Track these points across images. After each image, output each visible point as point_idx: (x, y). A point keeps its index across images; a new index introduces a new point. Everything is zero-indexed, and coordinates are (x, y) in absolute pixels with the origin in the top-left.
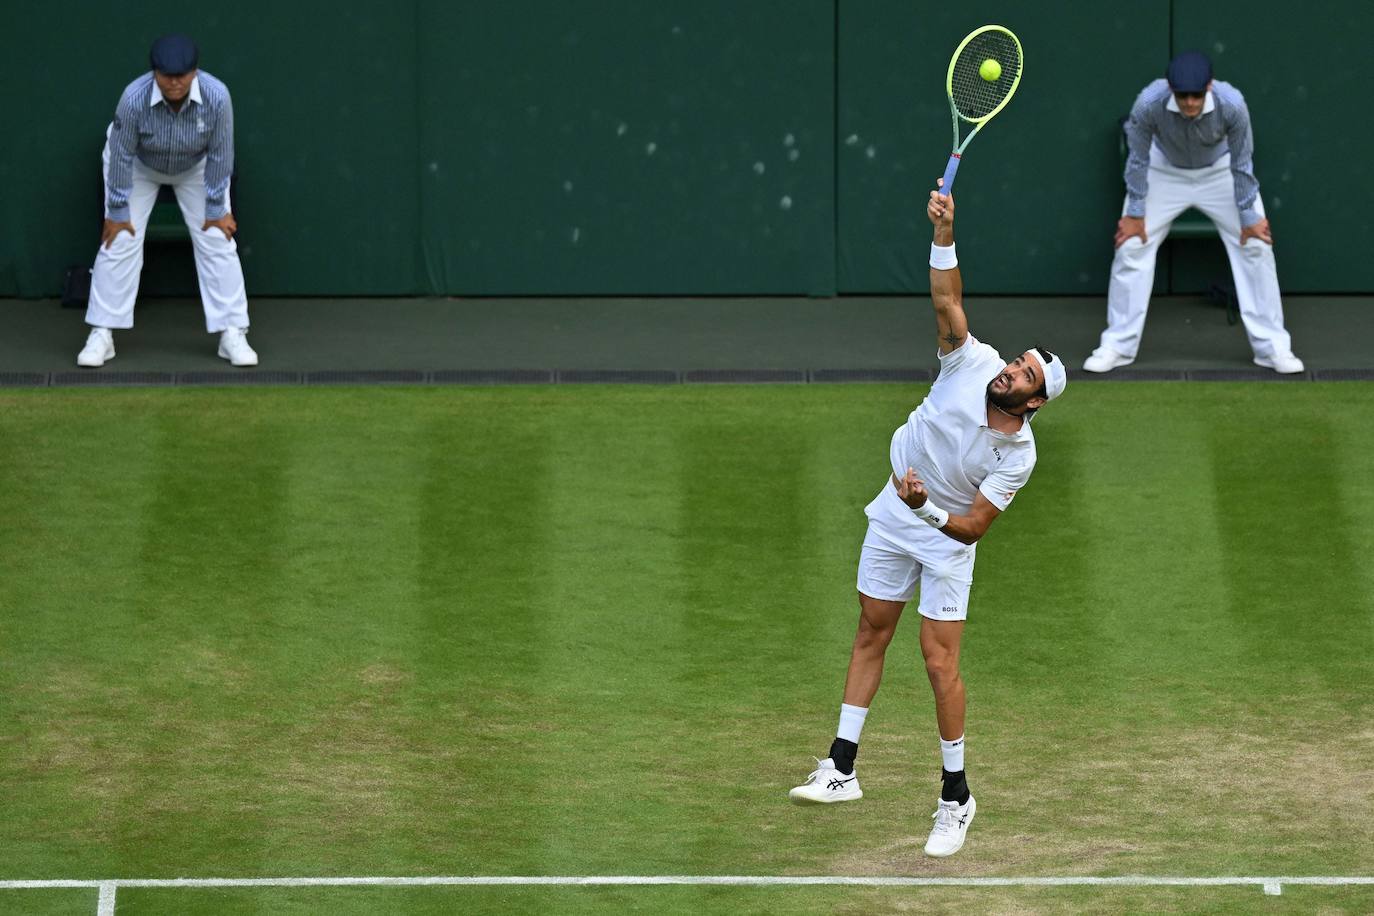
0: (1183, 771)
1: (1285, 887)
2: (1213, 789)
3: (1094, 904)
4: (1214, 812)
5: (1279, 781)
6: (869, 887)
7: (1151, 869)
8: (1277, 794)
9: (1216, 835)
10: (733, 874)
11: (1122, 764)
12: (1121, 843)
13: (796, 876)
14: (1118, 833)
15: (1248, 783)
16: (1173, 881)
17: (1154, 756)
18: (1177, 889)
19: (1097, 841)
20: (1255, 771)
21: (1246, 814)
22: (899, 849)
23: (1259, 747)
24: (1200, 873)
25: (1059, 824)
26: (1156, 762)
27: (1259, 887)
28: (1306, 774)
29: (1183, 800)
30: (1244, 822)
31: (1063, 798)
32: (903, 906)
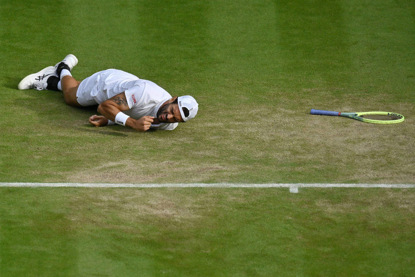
0: (251, 129)
1: (300, 189)
2: (266, 138)
3: (202, 197)
4: (266, 149)
5: (300, 134)
6: (88, 188)
7: (232, 179)
8: (298, 140)
9: (266, 161)
10: (19, 182)
11: (220, 124)
12: (217, 165)
13: (51, 182)
14: (216, 160)
15: (283, 135)
16: (243, 186)
17: (237, 120)
18: (246, 190)
19: (206, 165)
20: (288, 128)
21: (282, 151)
22: (105, 169)
23: (291, 115)
24: (257, 181)
25: (186, 156)
26: (237, 123)
27: (287, 189)
28: (314, 130)
29: (250, 143)
30: (281, 155)
31: (189, 142)
32: (105, 198)
